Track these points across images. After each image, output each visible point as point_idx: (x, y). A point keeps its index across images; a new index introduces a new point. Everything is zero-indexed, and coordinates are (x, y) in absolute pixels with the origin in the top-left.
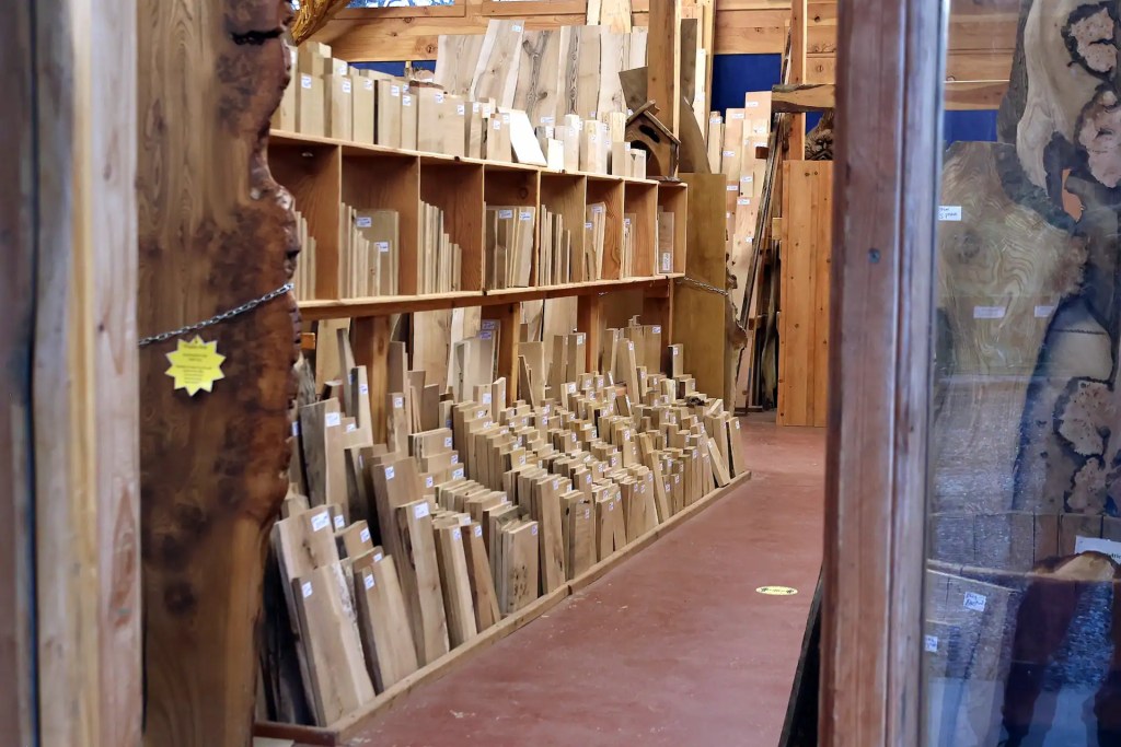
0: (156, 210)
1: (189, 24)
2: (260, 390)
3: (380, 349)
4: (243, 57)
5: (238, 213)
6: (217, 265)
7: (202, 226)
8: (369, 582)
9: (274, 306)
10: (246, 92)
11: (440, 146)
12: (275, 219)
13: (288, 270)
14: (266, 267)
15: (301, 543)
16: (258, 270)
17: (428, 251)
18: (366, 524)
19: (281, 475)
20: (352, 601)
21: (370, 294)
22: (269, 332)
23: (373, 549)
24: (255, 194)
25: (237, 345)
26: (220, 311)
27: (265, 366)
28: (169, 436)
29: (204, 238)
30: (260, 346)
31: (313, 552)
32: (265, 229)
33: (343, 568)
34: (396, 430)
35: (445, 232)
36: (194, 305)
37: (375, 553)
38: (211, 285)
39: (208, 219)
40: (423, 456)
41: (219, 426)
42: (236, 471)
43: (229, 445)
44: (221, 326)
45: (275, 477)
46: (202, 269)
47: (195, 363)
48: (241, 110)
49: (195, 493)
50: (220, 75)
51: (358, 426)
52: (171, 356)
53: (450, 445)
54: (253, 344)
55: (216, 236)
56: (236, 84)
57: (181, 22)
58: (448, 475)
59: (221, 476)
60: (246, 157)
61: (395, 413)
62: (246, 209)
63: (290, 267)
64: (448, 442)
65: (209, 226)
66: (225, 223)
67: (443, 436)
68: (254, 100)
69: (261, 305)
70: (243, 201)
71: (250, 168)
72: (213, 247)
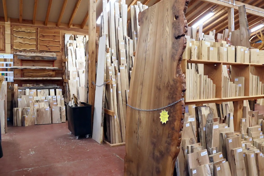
0: (160, 79)
1: (168, 36)
2: (175, 125)
3: (240, 108)
4: (177, 42)
5: (174, 80)
6: (170, 93)
7: (168, 83)
8: (218, 169)
9: (179, 104)
10: (177, 50)
11: (258, 62)
12: (180, 82)
13: (183, 95)
14: (178, 94)
15: (196, 159)
16: (176, 94)
17: (254, 86)
18: (222, 153)
19: (177, 148)
20: (212, 174)
21: (235, 96)
22: (177, 110)
23: (223, 159)
24: (177, 75)
25: (172, 113)
26: (169, 104)
27: (176, 119)
28: (159, 132)
29: (168, 86)
30: (175, 114)
31: (200, 162)
32: (178, 84)
33: (209, 166)
34: (243, 127)
35: (260, 81)
36: (165, 102)
37: (223, 161)
38: (168, 98)
39: (169, 82)
40: (251, 133)
41: (167, 132)
42: (169, 144)
43: (169, 137)
44: (169, 108)
45: (176, 148)
46: (167, 94)
47: (164, 116)
48: (176, 55)
49: (162, 147)
50: (172, 47)
51: (229, 126)
52: (161, 114)
53: (260, 130)
54: (174, 113)
55: (170, 86)
56: (175, 49)
57: (167, 36)
58: (258, 137)
59: (167, 144)
60: (176, 66)
61: (242, 123)
62: (175, 79)
63: (183, 94)
64: (260, 129)
65: (169, 83)
66: (172, 83)
67: (258, 128)
68: (178, 52)
69: (176, 103)
70: (175, 77)
71: (177, 69)
72: (169, 88)
